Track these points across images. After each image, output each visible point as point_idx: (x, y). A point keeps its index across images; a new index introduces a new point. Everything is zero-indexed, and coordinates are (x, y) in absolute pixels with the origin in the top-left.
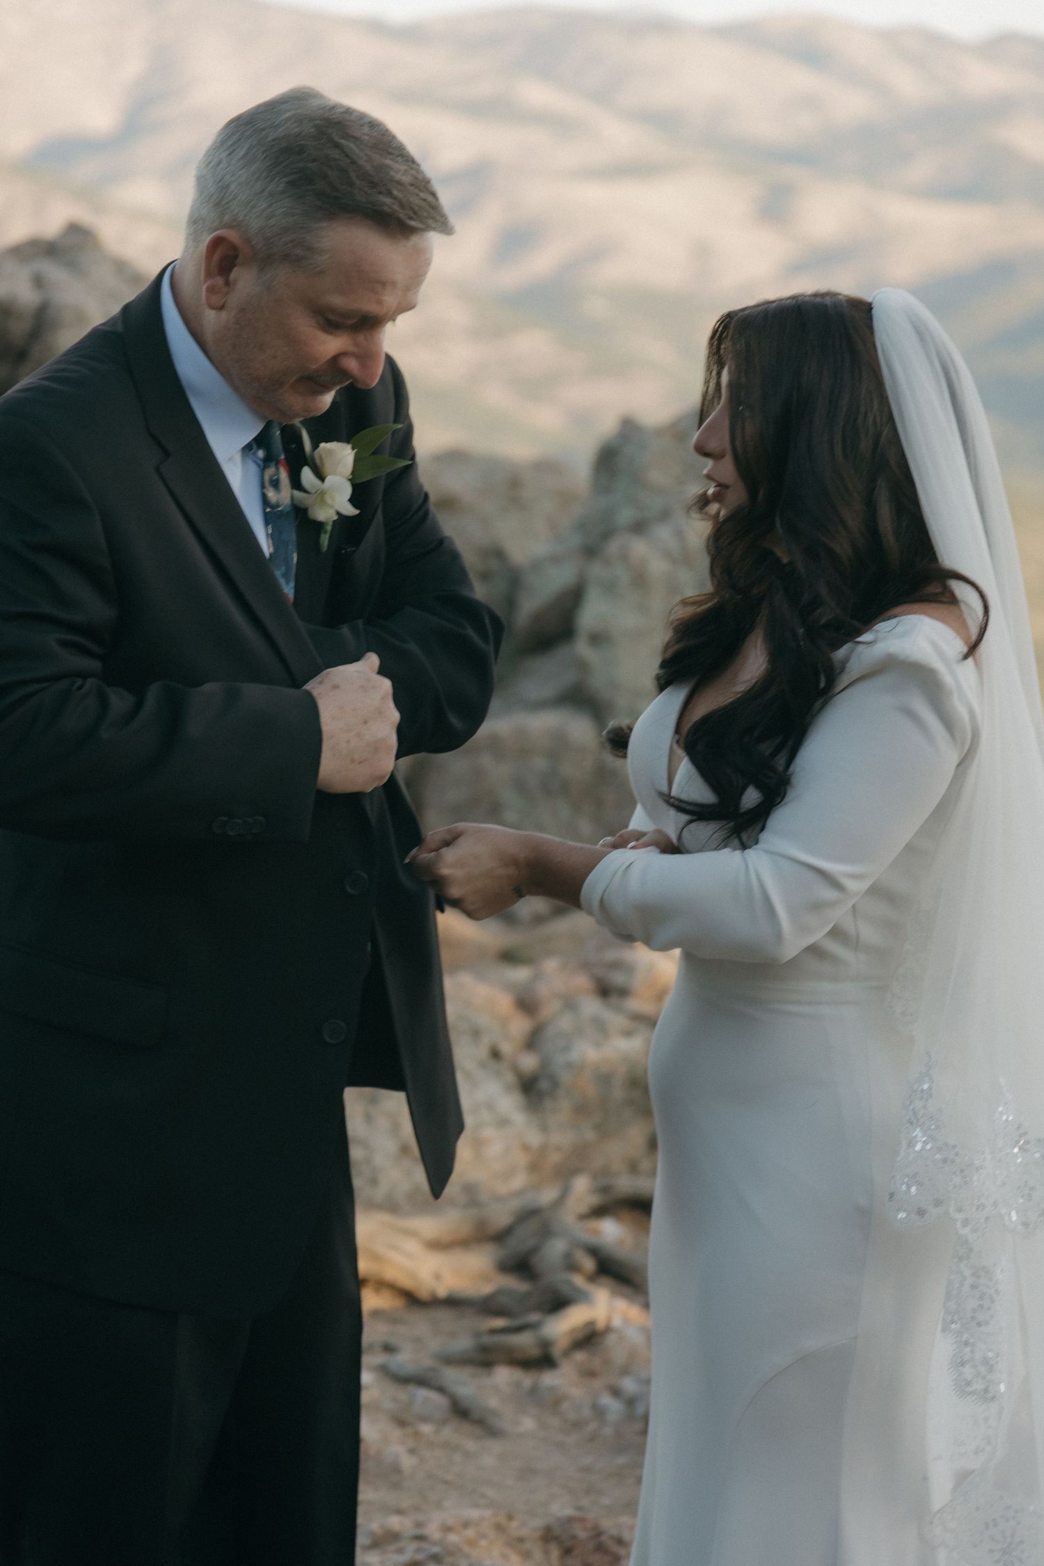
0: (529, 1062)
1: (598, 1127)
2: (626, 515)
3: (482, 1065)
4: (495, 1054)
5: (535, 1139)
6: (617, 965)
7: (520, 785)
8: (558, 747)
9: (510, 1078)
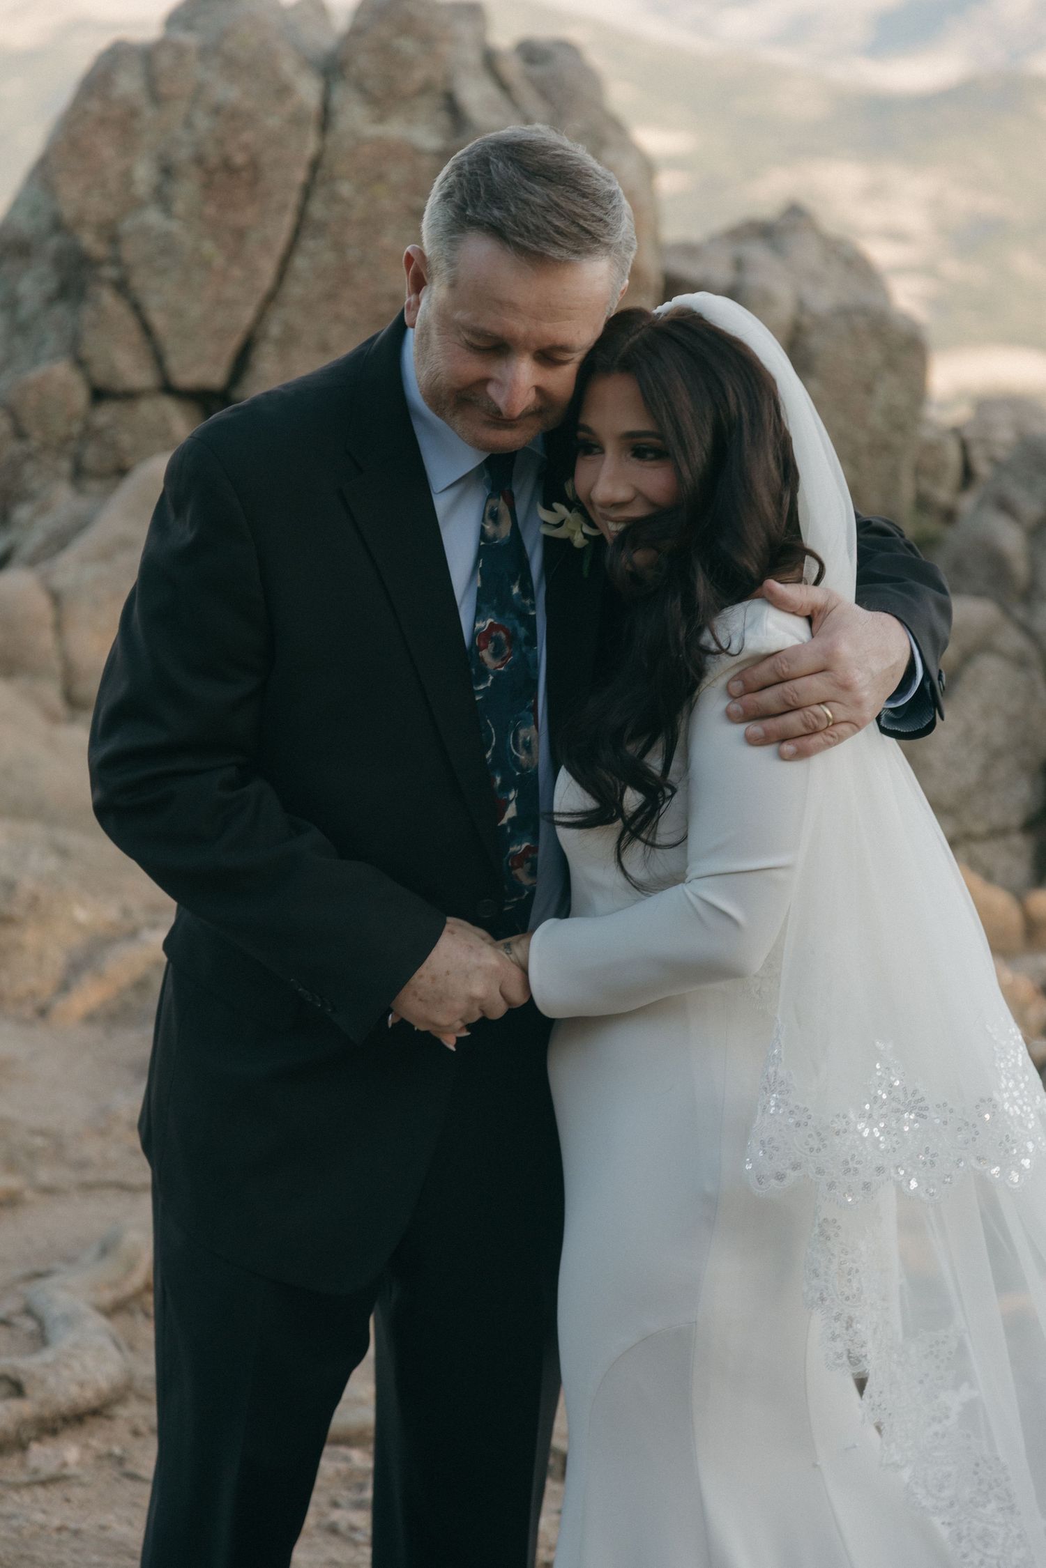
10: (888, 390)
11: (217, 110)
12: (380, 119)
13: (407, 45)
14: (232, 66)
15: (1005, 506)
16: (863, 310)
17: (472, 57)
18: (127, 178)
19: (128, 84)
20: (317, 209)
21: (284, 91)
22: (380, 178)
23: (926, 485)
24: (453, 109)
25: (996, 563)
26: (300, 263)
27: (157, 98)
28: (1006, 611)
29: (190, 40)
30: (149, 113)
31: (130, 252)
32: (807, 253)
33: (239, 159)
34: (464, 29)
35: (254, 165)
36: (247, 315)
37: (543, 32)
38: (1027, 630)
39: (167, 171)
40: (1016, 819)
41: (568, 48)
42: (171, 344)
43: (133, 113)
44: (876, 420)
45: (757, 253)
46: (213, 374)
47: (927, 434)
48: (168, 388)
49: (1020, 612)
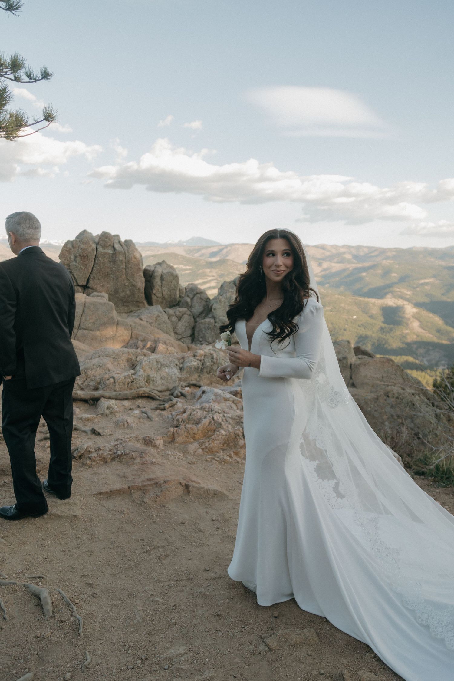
0: (181, 366)
1: (189, 375)
2: (222, 293)
3: (174, 366)
4: (176, 365)
5: (180, 376)
6: (196, 352)
7: (205, 328)
8: (209, 323)
9: (178, 368)
10: (174, 282)
11: (82, 249)
12: (104, 250)
13: (107, 240)
14: (84, 243)
15: (188, 296)
16: (170, 272)
17: (117, 241)
18: (70, 258)
19: (70, 246)
20: (96, 261)
21: (91, 246)
22: (105, 257)
23: (181, 294)
24: (114, 248)
25: (187, 303)
26: (95, 268)
27: (73, 247)
28: (188, 309)
29: (77, 240)
30: (73, 249)
31: (71, 268)
32: (164, 266)
33: (85, 255)
34: (116, 238)
35: (87, 256)
36: (88, 275)
37: (128, 239)
38: (191, 312)
39: (76, 257)
40: (189, 335)
41: (131, 241)
42: (78, 280)
43: (71, 249)
44: (172, 286)
45: (158, 266)
46: (85, 283)
47: (181, 288)
48: (78, 285)
49: (190, 309)
